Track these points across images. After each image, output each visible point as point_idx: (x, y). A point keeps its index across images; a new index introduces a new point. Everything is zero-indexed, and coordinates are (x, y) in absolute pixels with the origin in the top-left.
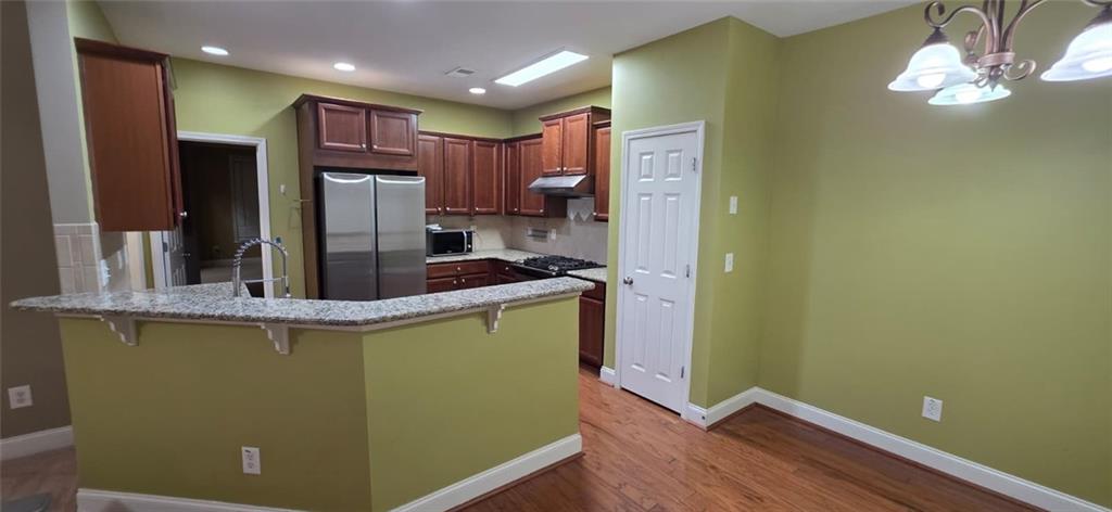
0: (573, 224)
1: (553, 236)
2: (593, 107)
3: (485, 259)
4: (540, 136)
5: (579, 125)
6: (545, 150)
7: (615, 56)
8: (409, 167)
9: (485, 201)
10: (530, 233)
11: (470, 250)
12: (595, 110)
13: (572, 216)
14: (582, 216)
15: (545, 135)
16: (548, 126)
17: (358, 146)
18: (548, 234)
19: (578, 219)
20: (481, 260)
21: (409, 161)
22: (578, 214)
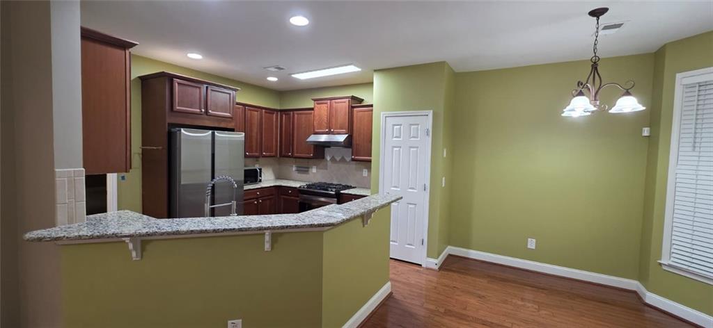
0: (329, 163)
1: (314, 170)
2: (353, 96)
3: (274, 186)
4: (312, 109)
5: (343, 106)
6: (317, 118)
7: (375, 71)
8: (230, 126)
9: (269, 149)
10: (294, 169)
11: (260, 181)
12: (353, 98)
13: (328, 158)
14: (336, 158)
15: (316, 109)
16: (318, 104)
17: (198, 110)
18: (310, 170)
19: (333, 160)
20: (271, 187)
21: (230, 122)
22: (333, 157)
